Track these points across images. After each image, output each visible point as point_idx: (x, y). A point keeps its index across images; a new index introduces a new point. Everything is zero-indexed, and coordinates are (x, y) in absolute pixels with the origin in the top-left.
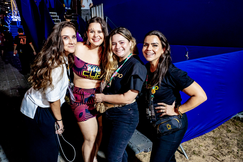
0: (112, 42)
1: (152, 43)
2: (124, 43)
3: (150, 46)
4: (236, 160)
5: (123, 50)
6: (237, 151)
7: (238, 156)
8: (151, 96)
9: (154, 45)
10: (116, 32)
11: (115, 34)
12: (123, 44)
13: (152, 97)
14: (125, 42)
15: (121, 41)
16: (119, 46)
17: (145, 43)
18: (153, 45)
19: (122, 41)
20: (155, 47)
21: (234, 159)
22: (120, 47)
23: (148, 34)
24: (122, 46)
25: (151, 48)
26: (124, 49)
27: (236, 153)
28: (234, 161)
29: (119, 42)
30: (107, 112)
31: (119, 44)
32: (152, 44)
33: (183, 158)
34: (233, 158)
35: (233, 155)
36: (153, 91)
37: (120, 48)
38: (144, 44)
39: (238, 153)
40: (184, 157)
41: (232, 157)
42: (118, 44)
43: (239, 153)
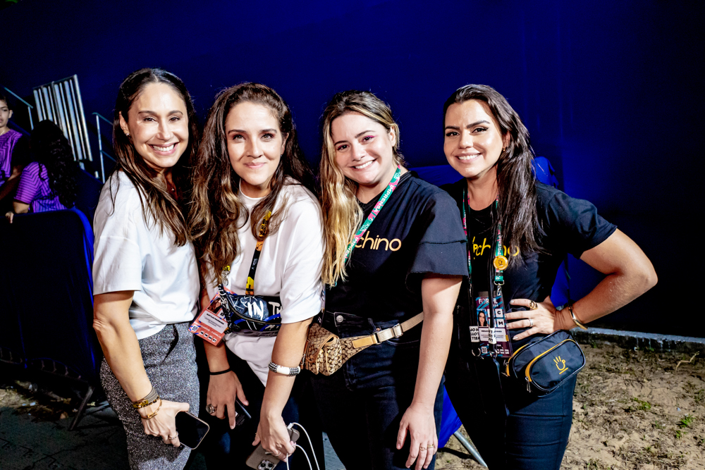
0: (333, 141)
1: (471, 122)
2: (372, 137)
3: (466, 133)
4: (592, 431)
5: (374, 161)
6: (583, 411)
7: (591, 421)
8: (494, 280)
9: (477, 129)
10: (341, 106)
11: (339, 114)
12: (371, 140)
13: (497, 282)
14: (377, 136)
15: (364, 133)
16: (359, 149)
17: (449, 127)
18: (473, 130)
19: (367, 131)
20: (482, 132)
21: (587, 433)
22: (363, 153)
23: (452, 99)
24: (371, 148)
25: (468, 139)
26: (377, 158)
27: (583, 416)
28: (589, 435)
29: (356, 137)
30: (352, 366)
31: (360, 144)
32: (468, 127)
33: (475, 467)
34: (584, 430)
35: (580, 423)
36: (501, 262)
37: (363, 155)
38: (447, 131)
39: (586, 414)
40: (477, 465)
41: (580, 429)
42: (356, 143)
43: (589, 413)
